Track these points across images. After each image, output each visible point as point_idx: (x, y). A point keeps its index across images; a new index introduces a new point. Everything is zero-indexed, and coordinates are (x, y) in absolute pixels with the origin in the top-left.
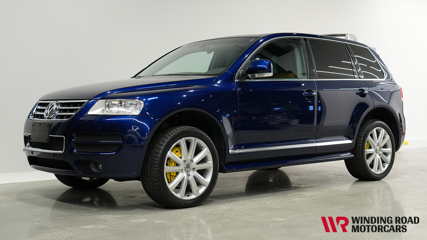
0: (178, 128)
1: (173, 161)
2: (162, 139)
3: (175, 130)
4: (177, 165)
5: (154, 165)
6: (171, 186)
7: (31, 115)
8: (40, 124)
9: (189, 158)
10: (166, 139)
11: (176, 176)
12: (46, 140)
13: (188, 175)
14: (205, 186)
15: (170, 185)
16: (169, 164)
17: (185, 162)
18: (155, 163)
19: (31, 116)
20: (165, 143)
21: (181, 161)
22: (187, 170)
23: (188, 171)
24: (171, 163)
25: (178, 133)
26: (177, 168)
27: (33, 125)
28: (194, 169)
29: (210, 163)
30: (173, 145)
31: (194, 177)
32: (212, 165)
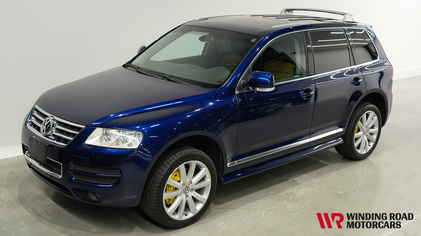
1: (172, 187)
2: (161, 168)
4: (176, 189)
8: (37, 142)
9: (188, 181)
11: (174, 199)
12: (44, 161)
13: (187, 196)
14: (202, 203)
15: (169, 210)
16: (168, 188)
17: (184, 185)
19: (28, 123)
21: (179, 185)
22: (186, 192)
26: (175, 193)
27: (30, 139)
28: (193, 190)
29: (208, 180)
31: (193, 197)
32: (210, 183)
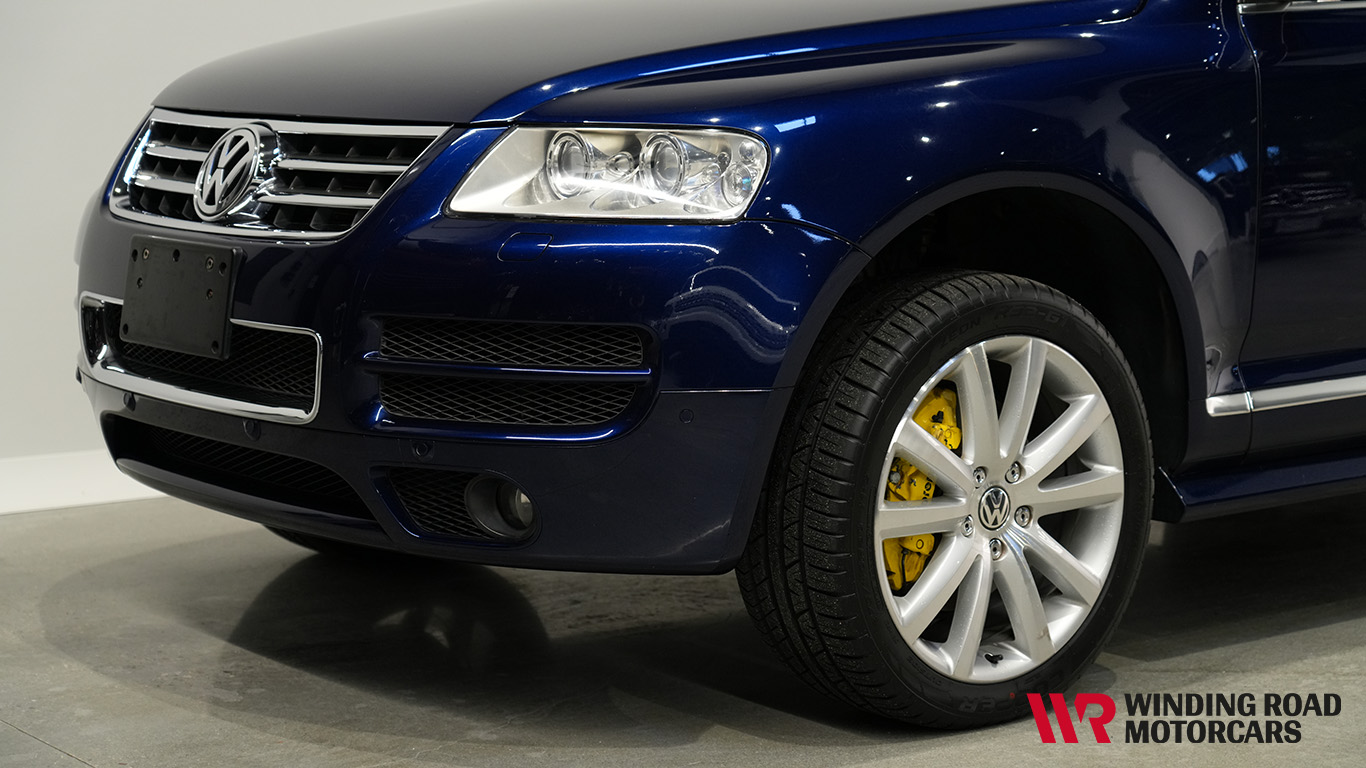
0: (947, 289)
1: (918, 473)
2: (863, 354)
3: (929, 299)
4: (941, 492)
5: (821, 498)
6: (910, 612)
7: (118, 190)
8: (177, 254)
9: (1004, 453)
10: (888, 352)
11: (932, 553)
12: (215, 345)
13: (997, 547)
14: (1077, 598)
15: (905, 605)
16: (898, 486)
17: (982, 474)
18: (829, 491)
19: (115, 194)
20: (882, 378)
21: (958, 470)
22: (991, 519)
23: (995, 522)
24: (906, 480)
25: (950, 315)
26: (938, 514)
27: (135, 254)
28: (1027, 513)
29: (1109, 472)
30: (924, 389)
31: (1029, 555)
32: (1120, 488)
